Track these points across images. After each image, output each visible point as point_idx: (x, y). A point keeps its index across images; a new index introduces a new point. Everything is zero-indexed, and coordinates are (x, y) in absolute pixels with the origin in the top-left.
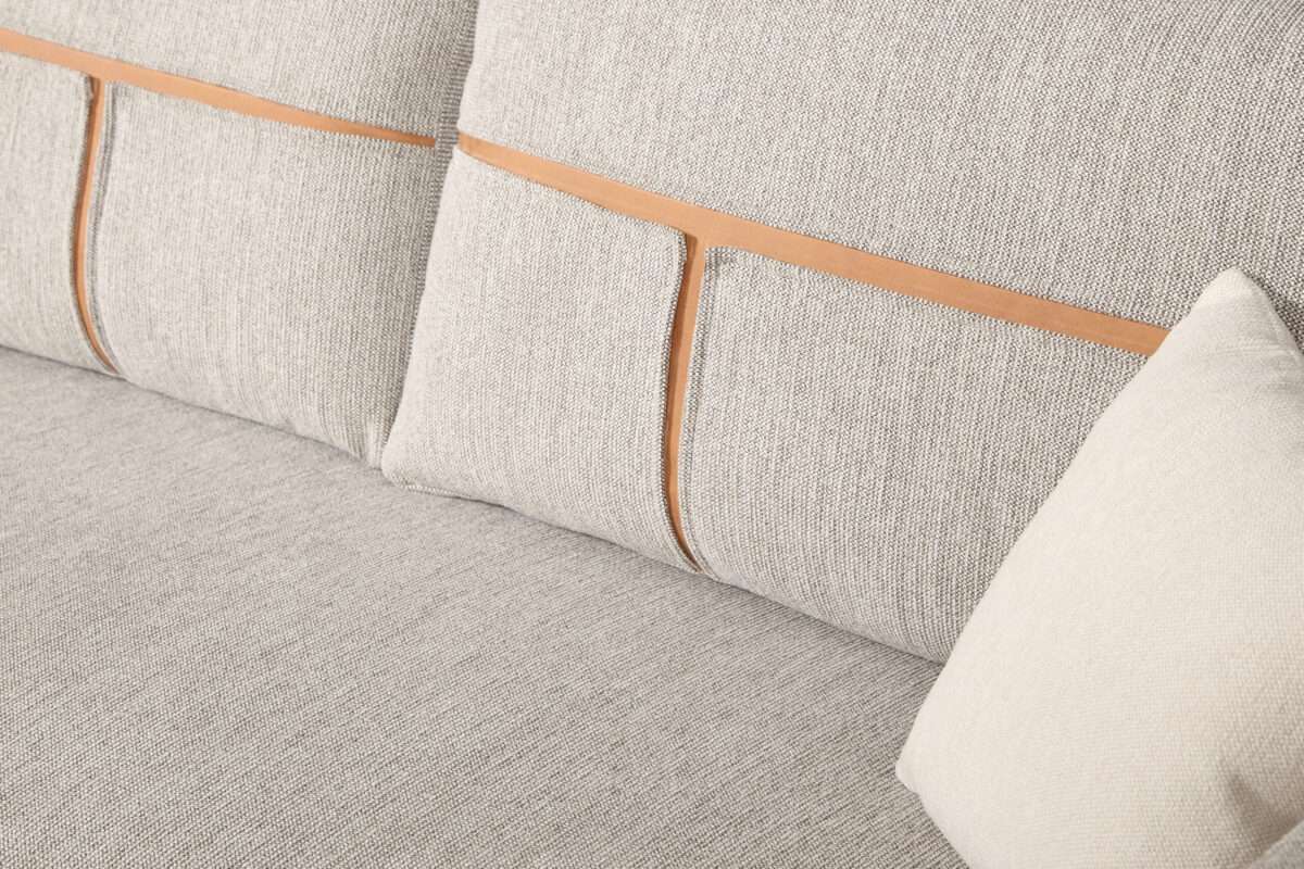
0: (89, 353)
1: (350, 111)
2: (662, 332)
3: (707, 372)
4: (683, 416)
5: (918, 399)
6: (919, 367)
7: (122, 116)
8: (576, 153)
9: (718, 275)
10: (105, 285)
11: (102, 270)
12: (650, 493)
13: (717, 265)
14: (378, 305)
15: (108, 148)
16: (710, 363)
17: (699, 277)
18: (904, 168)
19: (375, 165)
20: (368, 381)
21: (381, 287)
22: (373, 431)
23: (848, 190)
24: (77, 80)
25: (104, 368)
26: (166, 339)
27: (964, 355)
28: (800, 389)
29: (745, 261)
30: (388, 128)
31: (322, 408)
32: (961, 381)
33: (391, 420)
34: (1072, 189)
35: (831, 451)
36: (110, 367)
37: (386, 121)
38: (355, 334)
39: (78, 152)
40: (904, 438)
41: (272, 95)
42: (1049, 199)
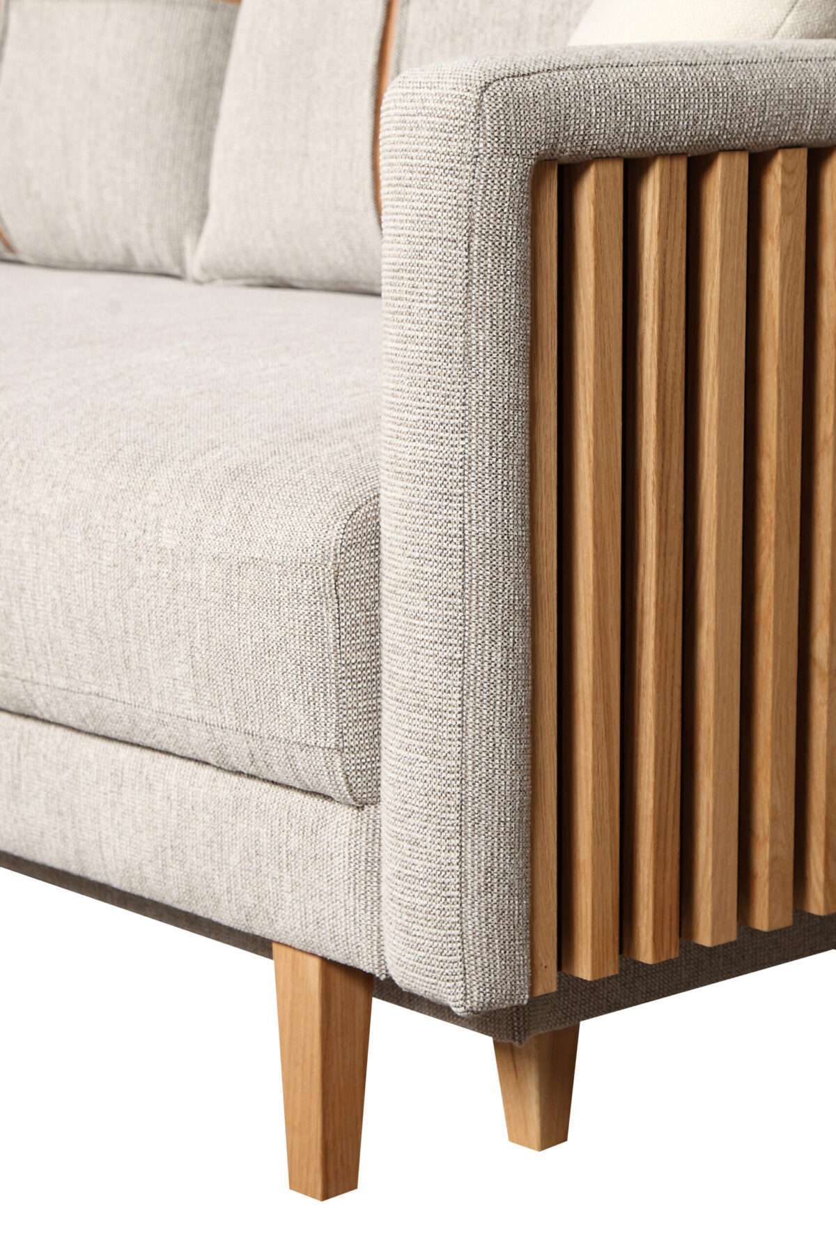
14: (193, 133)
20: (184, 199)
21: (196, 120)
38: (174, 159)
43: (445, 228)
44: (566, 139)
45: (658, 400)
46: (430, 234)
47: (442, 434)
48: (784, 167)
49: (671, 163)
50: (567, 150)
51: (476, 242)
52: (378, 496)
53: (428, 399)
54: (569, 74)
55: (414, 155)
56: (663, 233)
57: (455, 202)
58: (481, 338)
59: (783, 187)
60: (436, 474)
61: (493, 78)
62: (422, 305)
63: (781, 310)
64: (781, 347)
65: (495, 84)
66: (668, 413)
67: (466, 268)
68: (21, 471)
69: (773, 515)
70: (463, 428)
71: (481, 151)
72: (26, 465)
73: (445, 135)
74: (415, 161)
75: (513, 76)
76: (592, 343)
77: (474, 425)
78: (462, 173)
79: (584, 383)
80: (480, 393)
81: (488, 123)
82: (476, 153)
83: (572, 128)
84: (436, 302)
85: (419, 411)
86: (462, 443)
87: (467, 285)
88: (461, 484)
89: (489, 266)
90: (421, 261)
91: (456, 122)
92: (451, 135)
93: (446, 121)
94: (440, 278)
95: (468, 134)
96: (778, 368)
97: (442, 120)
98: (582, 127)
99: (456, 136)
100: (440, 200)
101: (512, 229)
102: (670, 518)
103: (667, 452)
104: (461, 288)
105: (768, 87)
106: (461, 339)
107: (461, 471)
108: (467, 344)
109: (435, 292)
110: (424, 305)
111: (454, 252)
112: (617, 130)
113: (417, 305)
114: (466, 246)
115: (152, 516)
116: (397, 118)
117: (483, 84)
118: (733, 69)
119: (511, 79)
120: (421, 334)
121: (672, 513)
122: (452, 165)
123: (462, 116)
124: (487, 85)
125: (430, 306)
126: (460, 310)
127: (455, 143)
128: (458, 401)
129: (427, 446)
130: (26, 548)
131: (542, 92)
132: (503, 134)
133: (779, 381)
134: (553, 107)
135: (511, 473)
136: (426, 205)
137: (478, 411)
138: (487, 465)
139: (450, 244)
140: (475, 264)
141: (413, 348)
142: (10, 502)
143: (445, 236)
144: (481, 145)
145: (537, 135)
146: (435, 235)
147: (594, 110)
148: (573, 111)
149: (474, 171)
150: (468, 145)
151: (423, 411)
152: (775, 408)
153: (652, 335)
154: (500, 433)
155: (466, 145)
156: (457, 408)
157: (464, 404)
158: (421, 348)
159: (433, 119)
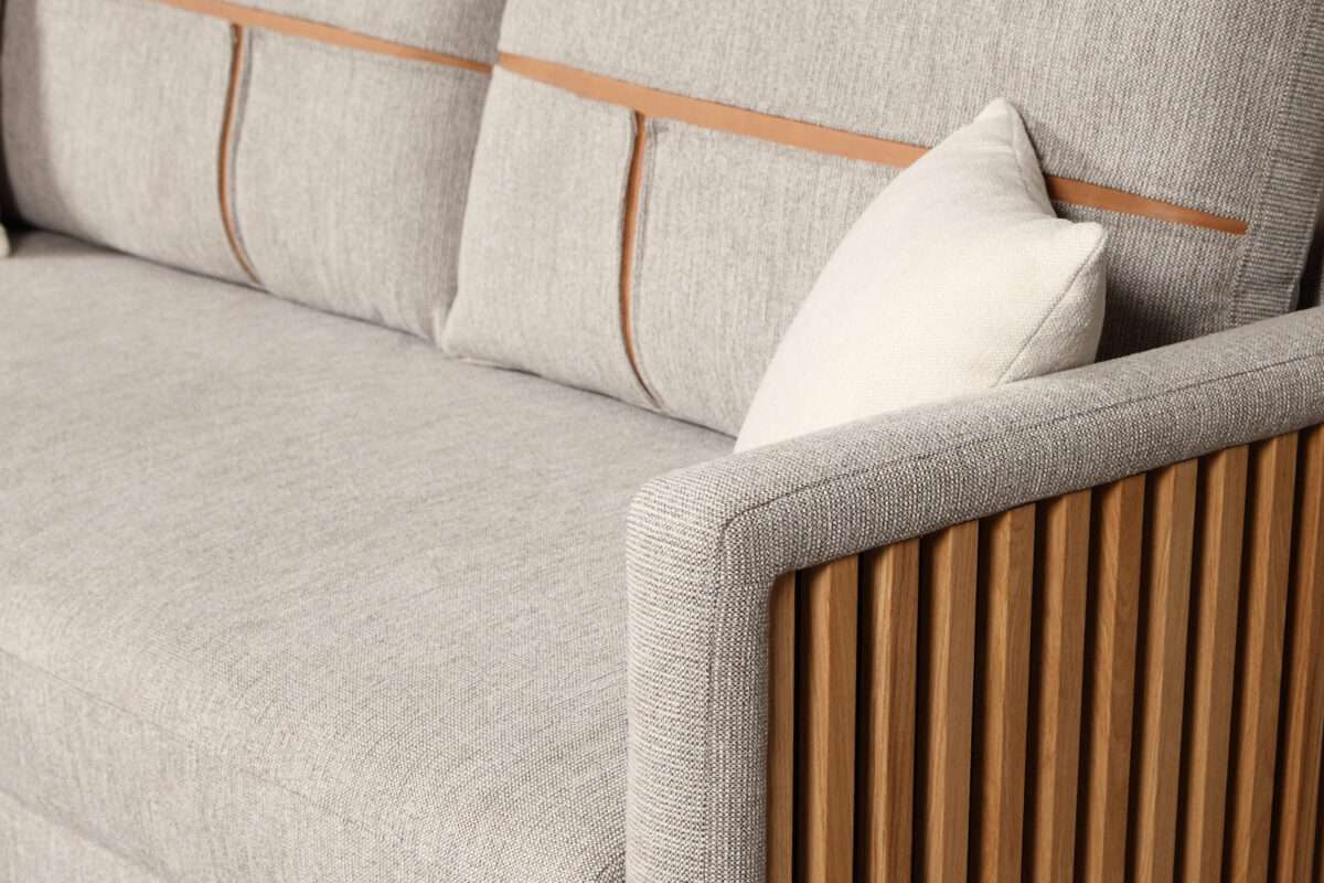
0: (237, 265)
1: (422, 41)
2: (618, 194)
3: (650, 226)
4: (633, 264)
5: (789, 232)
6: (790, 204)
7: (257, 55)
8: (568, 54)
9: (656, 142)
10: (243, 200)
11: (240, 187)
12: (614, 337)
13: (656, 133)
14: (441, 205)
15: (246, 83)
16: (652, 217)
17: (646, 144)
18: (786, 40)
19: (441, 86)
20: (433, 272)
21: (443, 191)
22: (437, 314)
23: (748, 63)
24: (224, 26)
25: (250, 283)
26: (285, 244)
27: (821, 190)
28: (711, 231)
29: (676, 126)
30: (452, 56)
31: (398, 295)
32: (818, 212)
33: (449, 306)
34: (897, 44)
35: (730, 282)
36: (254, 278)
37: (450, 49)
38: (421, 231)
39: (224, 89)
40: (780, 264)
41: (363, 29)
42: (882, 55)
43: (687, 650)
44: (803, 555)
45: (889, 761)
46: (673, 652)
47: (683, 830)
48: (1012, 525)
49: (904, 550)
50: (805, 563)
51: (717, 663)
52: (624, 854)
53: (671, 796)
54: (807, 495)
55: (659, 577)
56: (896, 612)
57: (697, 627)
58: (721, 747)
59: (1011, 543)
60: (678, 864)
61: (733, 514)
62: (665, 713)
63: (1008, 652)
64: (1007, 687)
65: (736, 520)
66: (899, 768)
67: (707, 686)
68: (281, 743)
69: (997, 835)
70: (703, 826)
71: (722, 583)
72: (287, 738)
73: (688, 566)
74: (659, 584)
75: (754, 508)
76: (827, 723)
77: (714, 823)
78: (704, 603)
79: (819, 758)
80: (720, 796)
81: (729, 558)
82: (717, 586)
83: (809, 544)
84: (678, 713)
85: (662, 805)
86: (702, 839)
87: (709, 701)
88: (701, 876)
89: (730, 684)
90: (665, 675)
91: (699, 556)
92: (693, 567)
93: (690, 553)
94: (683, 693)
95: (711, 566)
96: (1004, 706)
97: (685, 552)
98: (819, 541)
99: (698, 568)
100: (683, 624)
101: (750, 649)
102: (899, 861)
103: (897, 805)
104: (702, 704)
105: (998, 464)
106: (702, 749)
107: (701, 864)
108: (708, 754)
109: (678, 704)
110: (668, 714)
111: (696, 671)
112: (852, 536)
113: (661, 711)
114: (707, 667)
115: (409, 827)
116: (642, 536)
117: (724, 522)
118: (965, 452)
119: (751, 512)
120: (665, 739)
121: (900, 857)
122: (695, 594)
123: (705, 551)
124: (729, 522)
125: (673, 716)
126: (702, 723)
127: (697, 575)
128: (699, 803)
129: (669, 838)
130: (288, 820)
131: (780, 519)
132: (743, 567)
133: (1005, 717)
134: (791, 531)
135: (748, 862)
136: (670, 626)
137: (718, 812)
138: (726, 858)
139: (692, 664)
140: (716, 683)
141: (657, 749)
142: (272, 773)
143: (687, 656)
144: (722, 577)
145: (778, 559)
146: (678, 654)
147: (830, 524)
148: (810, 530)
149: (715, 601)
150: (710, 578)
151: (666, 807)
152: (1001, 741)
153: (885, 702)
154: (739, 830)
155: (708, 577)
156: (699, 809)
157: (705, 806)
158: (665, 751)
159: (676, 549)
